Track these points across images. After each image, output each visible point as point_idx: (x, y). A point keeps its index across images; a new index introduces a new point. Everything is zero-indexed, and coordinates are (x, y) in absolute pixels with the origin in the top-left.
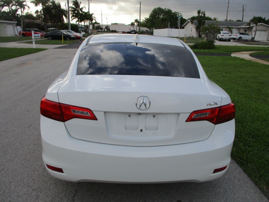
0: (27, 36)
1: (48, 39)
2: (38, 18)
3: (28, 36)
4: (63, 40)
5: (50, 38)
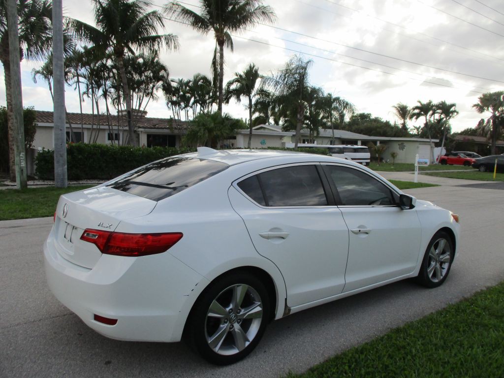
0: (450, 164)
1: (479, 171)
2: (482, 132)
3: (453, 164)
4: (496, 172)
5: (482, 169)
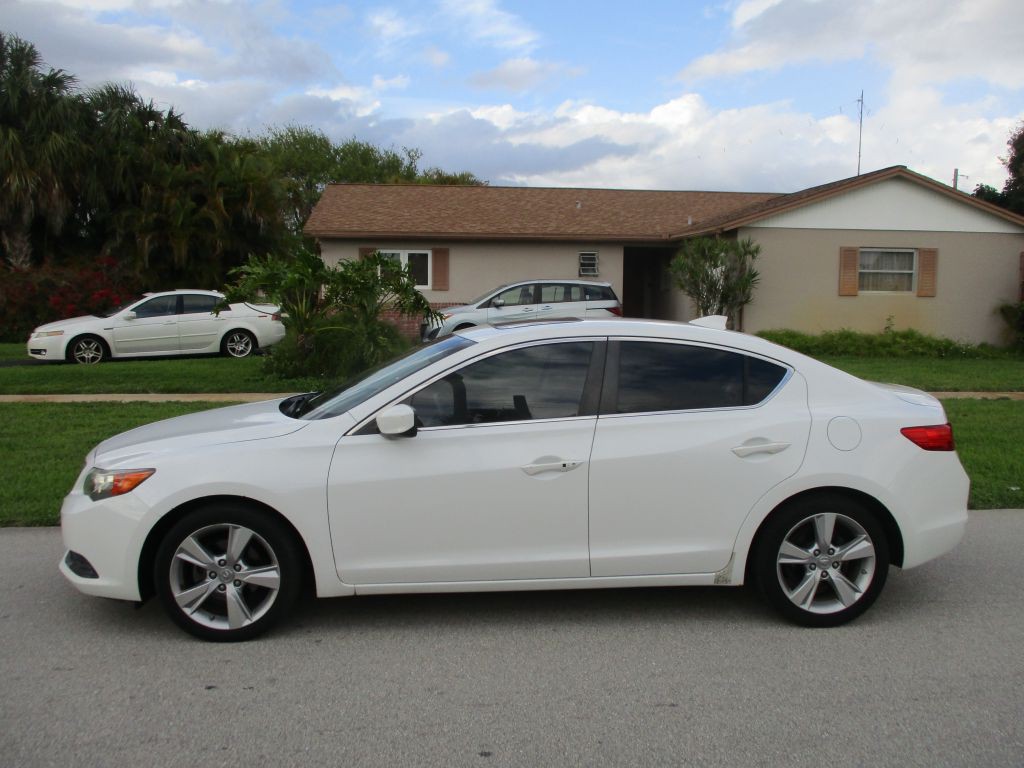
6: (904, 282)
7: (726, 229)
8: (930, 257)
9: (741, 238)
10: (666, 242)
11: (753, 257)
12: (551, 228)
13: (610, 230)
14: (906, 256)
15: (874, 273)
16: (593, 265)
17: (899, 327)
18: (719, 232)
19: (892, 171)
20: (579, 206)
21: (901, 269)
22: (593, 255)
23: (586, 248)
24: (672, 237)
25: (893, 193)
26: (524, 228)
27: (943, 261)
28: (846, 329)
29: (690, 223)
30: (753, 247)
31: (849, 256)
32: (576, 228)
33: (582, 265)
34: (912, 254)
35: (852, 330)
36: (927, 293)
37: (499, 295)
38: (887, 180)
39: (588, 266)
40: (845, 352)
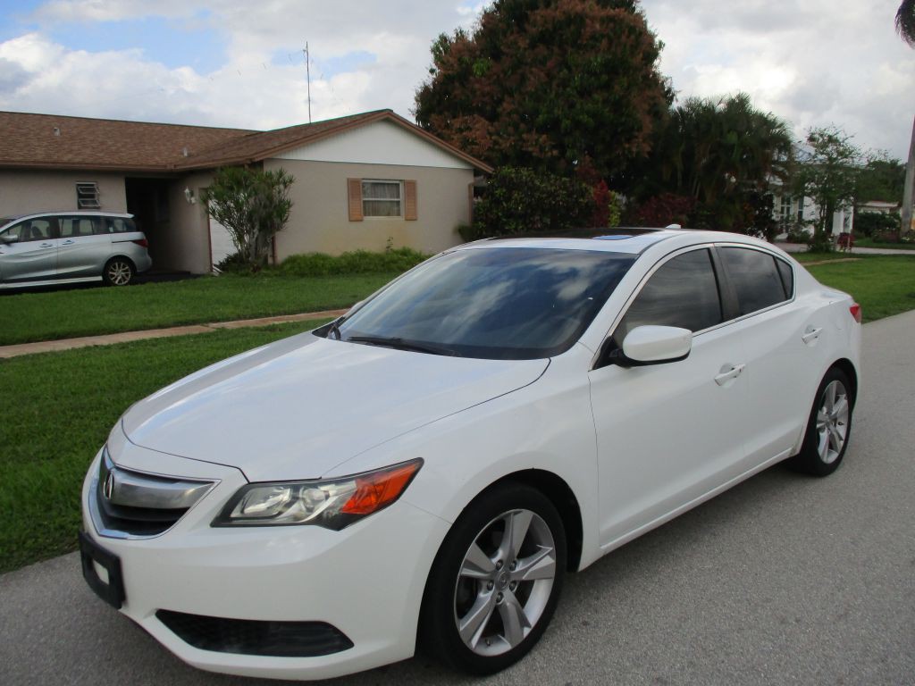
6: (393, 209)
7: (257, 160)
8: (411, 186)
9: (269, 169)
10: (171, 173)
11: (286, 187)
12: (40, 155)
13: (106, 159)
14: (394, 186)
15: (372, 201)
16: (93, 196)
17: (397, 246)
18: (249, 162)
19: (384, 113)
20: (57, 133)
21: (391, 197)
22: (92, 185)
23: (85, 178)
24: (178, 168)
25: (383, 133)
26: (8, 155)
27: (420, 190)
28: (361, 249)
29: (186, 154)
30: (286, 176)
31: (356, 187)
32: (70, 156)
33: (80, 196)
34: (398, 185)
35: (366, 251)
36: (412, 218)
37: (8, 230)
38: (378, 121)
39: (87, 197)
40: (366, 270)
